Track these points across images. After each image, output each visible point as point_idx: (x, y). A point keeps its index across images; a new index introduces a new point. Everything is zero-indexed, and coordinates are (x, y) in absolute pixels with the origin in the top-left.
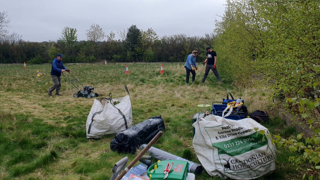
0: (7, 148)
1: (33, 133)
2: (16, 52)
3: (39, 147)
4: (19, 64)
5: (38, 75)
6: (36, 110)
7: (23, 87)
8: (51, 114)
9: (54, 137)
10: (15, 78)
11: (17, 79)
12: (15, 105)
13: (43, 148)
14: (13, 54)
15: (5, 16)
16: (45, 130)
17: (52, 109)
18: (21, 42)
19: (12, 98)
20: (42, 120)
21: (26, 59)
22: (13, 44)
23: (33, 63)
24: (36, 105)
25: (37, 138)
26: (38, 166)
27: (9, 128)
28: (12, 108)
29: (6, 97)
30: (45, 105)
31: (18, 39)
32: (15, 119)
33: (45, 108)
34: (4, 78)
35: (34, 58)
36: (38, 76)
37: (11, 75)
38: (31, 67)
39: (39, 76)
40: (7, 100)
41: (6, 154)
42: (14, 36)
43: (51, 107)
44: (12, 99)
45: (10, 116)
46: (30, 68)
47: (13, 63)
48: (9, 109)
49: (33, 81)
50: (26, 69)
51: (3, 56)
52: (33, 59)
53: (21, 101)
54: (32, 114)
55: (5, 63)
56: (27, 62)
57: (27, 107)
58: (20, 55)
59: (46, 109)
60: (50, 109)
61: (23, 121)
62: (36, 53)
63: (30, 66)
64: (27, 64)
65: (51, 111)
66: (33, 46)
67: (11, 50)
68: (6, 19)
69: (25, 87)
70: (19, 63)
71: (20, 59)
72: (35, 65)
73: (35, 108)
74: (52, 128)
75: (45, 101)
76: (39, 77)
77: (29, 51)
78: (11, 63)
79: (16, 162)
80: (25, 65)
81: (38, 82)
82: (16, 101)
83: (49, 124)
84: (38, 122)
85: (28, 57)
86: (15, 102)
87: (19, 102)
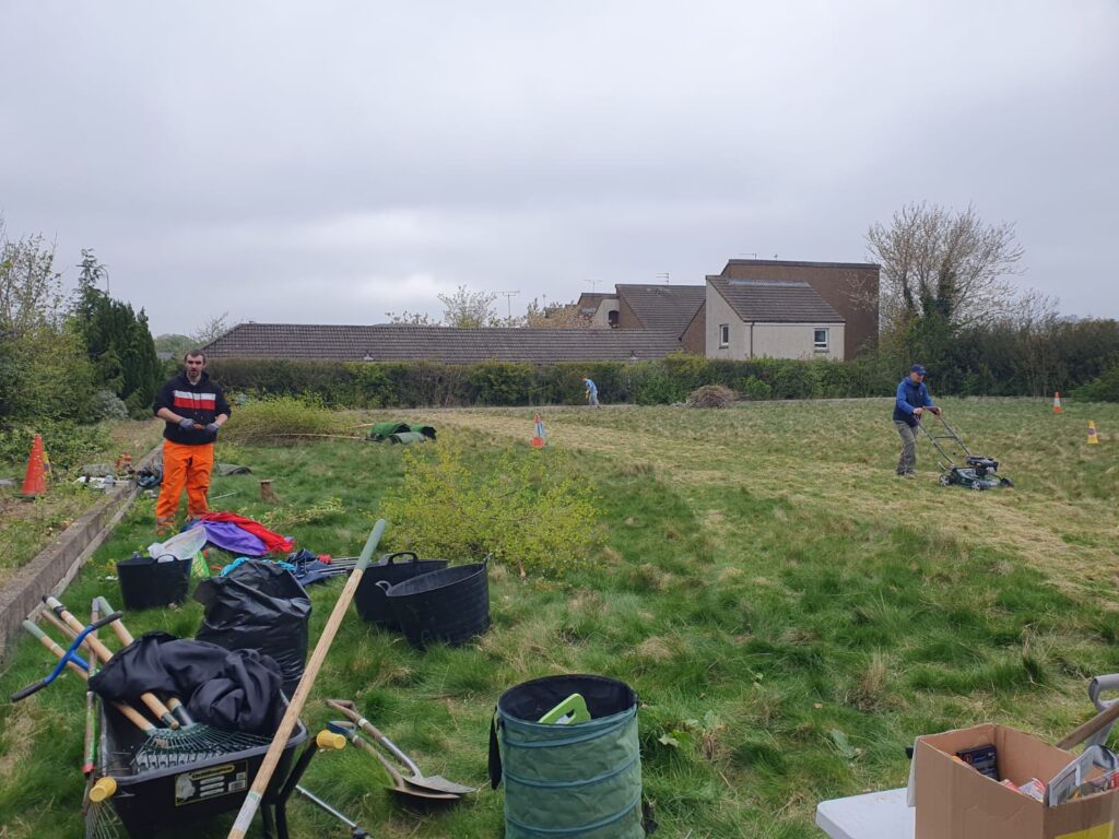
0: (916, 619)
1: (998, 604)
2: (1032, 357)
3: (1002, 641)
4: (1039, 400)
5: (1093, 439)
6: (1038, 544)
7: (1024, 473)
8: (1081, 566)
9: (1059, 629)
10: (1008, 442)
11: (1014, 447)
12: (979, 519)
13: (1011, 647)
14: (1024, 363)
15: (1005, 237)
16: (1039, 604)
17: (1093, 551)
18: (1053, 325)
19: (980, 499)
20: (1043, 577)
21: (1066, 383)
22: (1024, 332)
23: (1092, 396)
24: (1043, 532)
25: (1006, 619)
26: (979, 685)
27: (939, 575)
28: (966, 528)
29: (962, 495)
30: (1075, 535)
31: (1043, 314)
32: (965, 556)
33: (1070, 545)
34: (975, 441)
35: (1097, 380)
36: (1090, 442)
37: (1000, 432)
38: (1081, 408)
39: (1096, 441)
40: (961, 503)
41: (911, 633)
42: (1032, 303)
43: (1094, 546)
44: (977, 504)
45: (951, 546)
46: (1075, 413)
47: (1022, 394)
48: (959, 527)
49: (1064, 456)
50: (1058, 416)
51: (990, 372)
52: (1091, 381)
53: (1000, 511)
54: (1020, 553)
55: (995, 395)
56: (1070, 392)
57: (1013, 533)
58: (1048, 369)
59: (1072, 549)
60: (1088, 550)
61: (985, 565)
62: (1106, 359)
63: (1078, 407)
64: (1069, 400)
65: (1087, 556)
66: (1098, 334)
67: (1018, 352)
68: (1008, 249)
69: (1029, 473)
70: (1042, 395)
71: (1046, 382)
72: (1099, 405)
73: (1037, 540)
74: (1064, 603)
75: (1079, 523)
76: (1095, 446)
77: (1080, 353)
78: (1014, 394)
79: (927, 656)
80: (1057, 401)
81: (1081, 462)
82: (985, 511)
83: (1062, 591)
84: (1028, 578)
85: (1073, 375)
86: (981, 513)
87: (991, 514)
